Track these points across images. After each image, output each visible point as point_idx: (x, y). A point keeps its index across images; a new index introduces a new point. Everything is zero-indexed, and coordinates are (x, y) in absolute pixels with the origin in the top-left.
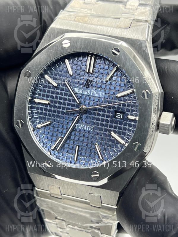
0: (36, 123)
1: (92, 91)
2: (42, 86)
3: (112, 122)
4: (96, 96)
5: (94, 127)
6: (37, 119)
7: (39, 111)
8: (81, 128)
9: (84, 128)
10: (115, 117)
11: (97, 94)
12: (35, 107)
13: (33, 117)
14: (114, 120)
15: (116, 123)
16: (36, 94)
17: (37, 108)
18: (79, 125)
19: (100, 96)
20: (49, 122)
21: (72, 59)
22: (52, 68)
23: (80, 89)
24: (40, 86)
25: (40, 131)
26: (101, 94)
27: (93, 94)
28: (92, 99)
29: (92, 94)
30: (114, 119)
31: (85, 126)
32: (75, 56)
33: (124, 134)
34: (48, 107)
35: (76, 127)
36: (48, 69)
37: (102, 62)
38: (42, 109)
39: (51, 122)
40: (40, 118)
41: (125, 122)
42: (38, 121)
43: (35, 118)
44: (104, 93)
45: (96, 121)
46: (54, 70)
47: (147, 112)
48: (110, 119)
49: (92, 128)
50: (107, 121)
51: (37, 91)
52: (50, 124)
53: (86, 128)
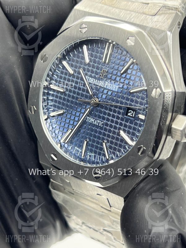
0: (51, 111)
1: (106, 82)
2: (59, 72)
3: (122, 119)
4: (109, 88)
5: (104, 123)
6: (52, 106)
7: (54, 98)
8: (91, 122)
9: (94, 123)
10: (127, 115)
11: (111, 86)
12: (51, 93)
13: (48, 104)
14: (125, 118)
15: (127, 121)
16: (53, 80)
17: (53, 95)
18: (90, 119)
19: (114, 89)
20: (62, 112)
21: (90, 46)
22: (70, 53)
23: (95, 80)
24: (57, 72)
25: (53, 119)
26: (114, 88)
27: (107, 86)
28: (105, 91)
29: (105, 87)
30: (125, 116)
31: (96, 121)
32: (94, 43)
33: (133, 134)
34: (62, 95)
35: (87, 121)
36: (67, 55)
37: (119, 51)
38: (57, 97)
39: (64, 111)
40: (55, 106)
41: (136, 121)
42: (53, 109)
43: (50, 105)
44: (117, 87)
45: (107, 116)
46: (72, 56)
47: (155, 113)
48: (120, 116)
49: (102, 123)
50: (118, 118)
51: (54, 77)
52: (62, 114)
53: (96, 123)
